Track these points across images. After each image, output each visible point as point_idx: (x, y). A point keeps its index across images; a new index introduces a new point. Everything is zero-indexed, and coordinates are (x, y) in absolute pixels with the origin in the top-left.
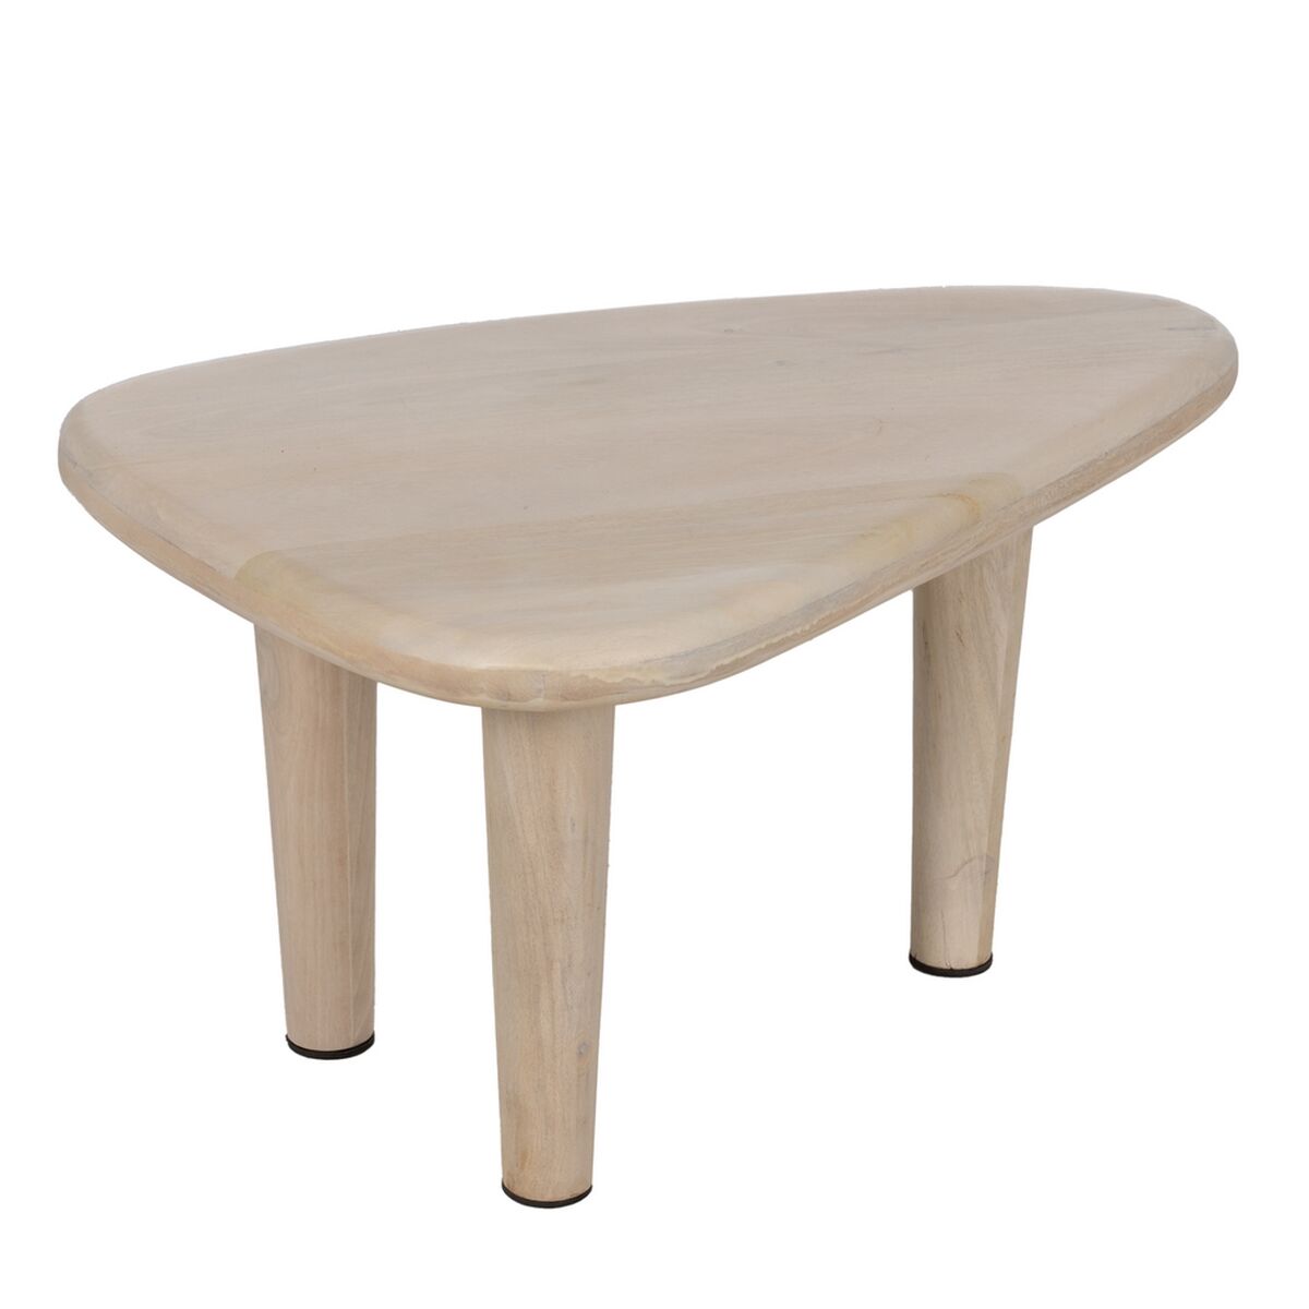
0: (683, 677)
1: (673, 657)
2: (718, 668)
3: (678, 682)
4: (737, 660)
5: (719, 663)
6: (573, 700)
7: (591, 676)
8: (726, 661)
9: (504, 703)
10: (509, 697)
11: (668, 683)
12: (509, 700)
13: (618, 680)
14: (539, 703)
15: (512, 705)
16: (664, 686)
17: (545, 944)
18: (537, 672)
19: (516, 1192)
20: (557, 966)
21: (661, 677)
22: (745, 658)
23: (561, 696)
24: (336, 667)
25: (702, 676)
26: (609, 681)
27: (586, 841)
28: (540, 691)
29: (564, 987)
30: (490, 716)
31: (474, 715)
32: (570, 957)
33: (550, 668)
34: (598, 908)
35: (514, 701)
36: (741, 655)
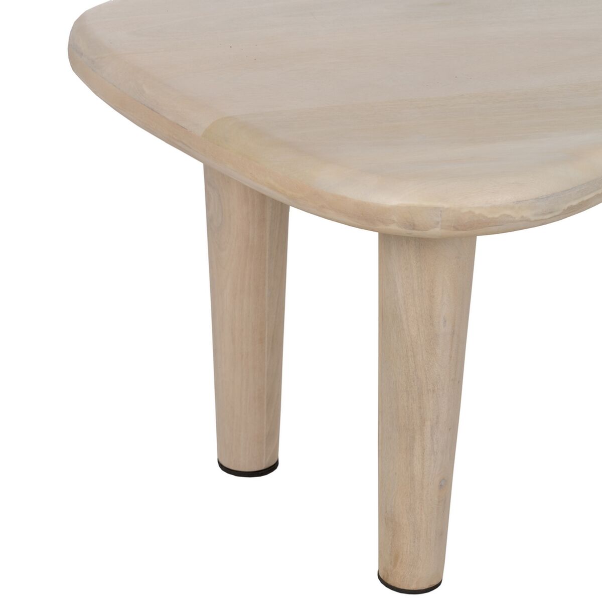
0: (544, 214)
1: (537, 199)
2: (568, 208)
3: (541, 217)
4: (583, 202)
5: (569, 204)
6: (463, 230)
7: (477, 212)
8: (575, 203)
9: (410, 231)
10: (413, 227)
11: (533, 218)
12: (414, 229)
13: (497, 216)
14: (436, 232)
15: (415, 233)
16: (528, 220)
17: (420, 408)
18: (436, 208)
19: (390, 582)
20: (428, 423)
21: (528, 214)
22: (588, 200)
23: (454, 227)
24: (263, 195)
25: (557, 214)
26: (490, 216)
27: (453, 333)
28: (438, 223)
29: (432, 439)
30: (386, 240)
31: (373, 238)
32: (438, 417)
33: (446, 206)
34: (459, 382)
35: (419, 230)
36: (585, 198)
